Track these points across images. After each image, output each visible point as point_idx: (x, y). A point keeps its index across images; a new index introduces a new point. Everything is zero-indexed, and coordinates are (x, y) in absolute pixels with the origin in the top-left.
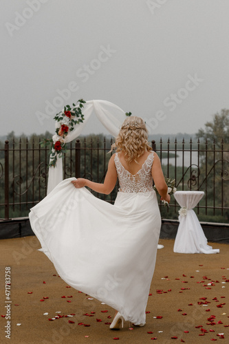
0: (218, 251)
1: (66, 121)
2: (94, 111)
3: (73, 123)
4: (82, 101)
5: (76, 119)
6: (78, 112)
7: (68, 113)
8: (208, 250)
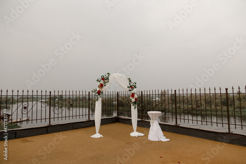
0: (168, 140)
1: (102, 82)
2: (114, 78)
3: (105, 83)
4: (108, 74)
5: (106, 81)
6: (108, 79)
7: (103, 79)
8: (164, 139)
